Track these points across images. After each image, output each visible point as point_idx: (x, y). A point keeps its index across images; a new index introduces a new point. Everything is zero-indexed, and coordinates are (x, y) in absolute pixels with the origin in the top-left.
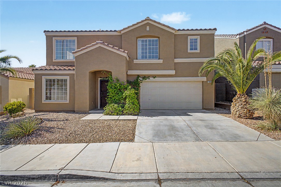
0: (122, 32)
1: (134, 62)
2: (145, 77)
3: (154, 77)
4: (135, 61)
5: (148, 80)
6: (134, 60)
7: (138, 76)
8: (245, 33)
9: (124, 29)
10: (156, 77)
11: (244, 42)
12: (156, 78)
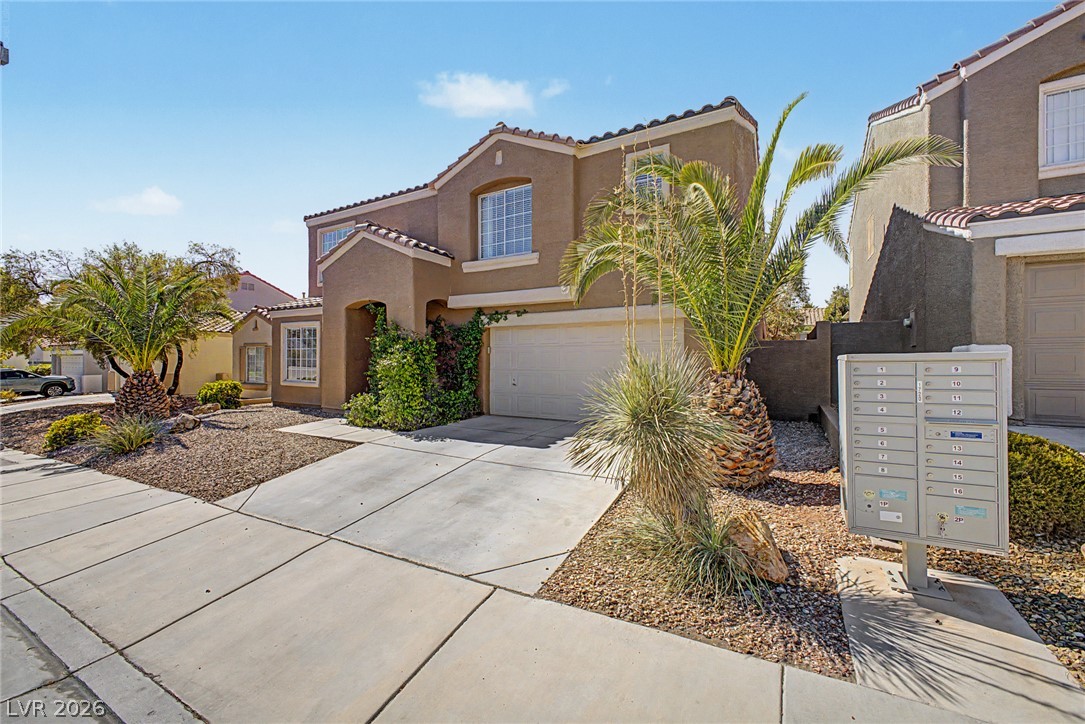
0: (437, 186)
1: (465, 271)
2: (497, 313)
3: (521, 310)
4: (468, 267)
5: (502, 323)
6: (464, 265)
7: (480, 311)
8: (963, 72)
9: (440, 176)
10: (525, 312)
11: (961, 118)
12: (524, 315)
